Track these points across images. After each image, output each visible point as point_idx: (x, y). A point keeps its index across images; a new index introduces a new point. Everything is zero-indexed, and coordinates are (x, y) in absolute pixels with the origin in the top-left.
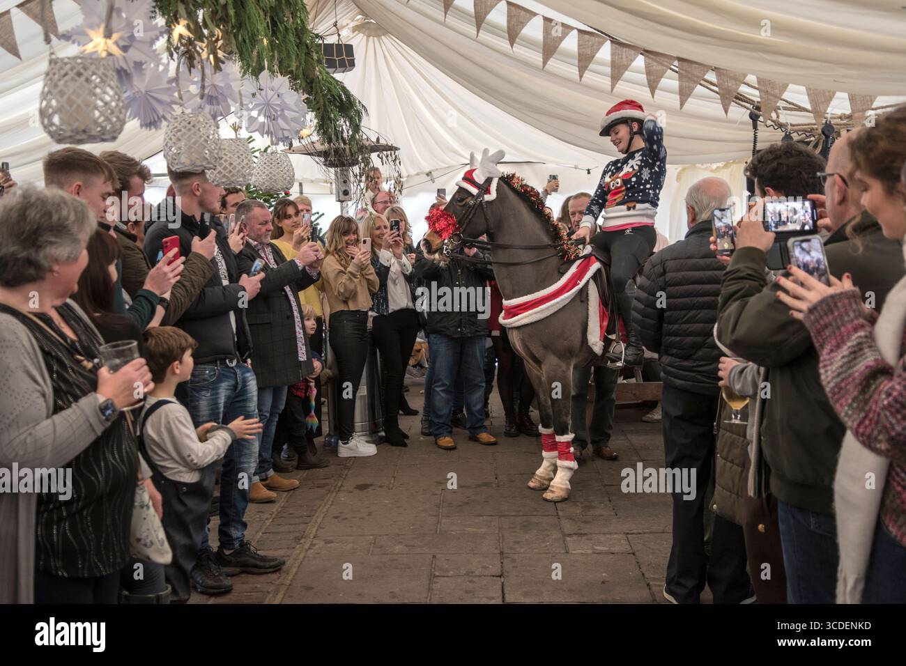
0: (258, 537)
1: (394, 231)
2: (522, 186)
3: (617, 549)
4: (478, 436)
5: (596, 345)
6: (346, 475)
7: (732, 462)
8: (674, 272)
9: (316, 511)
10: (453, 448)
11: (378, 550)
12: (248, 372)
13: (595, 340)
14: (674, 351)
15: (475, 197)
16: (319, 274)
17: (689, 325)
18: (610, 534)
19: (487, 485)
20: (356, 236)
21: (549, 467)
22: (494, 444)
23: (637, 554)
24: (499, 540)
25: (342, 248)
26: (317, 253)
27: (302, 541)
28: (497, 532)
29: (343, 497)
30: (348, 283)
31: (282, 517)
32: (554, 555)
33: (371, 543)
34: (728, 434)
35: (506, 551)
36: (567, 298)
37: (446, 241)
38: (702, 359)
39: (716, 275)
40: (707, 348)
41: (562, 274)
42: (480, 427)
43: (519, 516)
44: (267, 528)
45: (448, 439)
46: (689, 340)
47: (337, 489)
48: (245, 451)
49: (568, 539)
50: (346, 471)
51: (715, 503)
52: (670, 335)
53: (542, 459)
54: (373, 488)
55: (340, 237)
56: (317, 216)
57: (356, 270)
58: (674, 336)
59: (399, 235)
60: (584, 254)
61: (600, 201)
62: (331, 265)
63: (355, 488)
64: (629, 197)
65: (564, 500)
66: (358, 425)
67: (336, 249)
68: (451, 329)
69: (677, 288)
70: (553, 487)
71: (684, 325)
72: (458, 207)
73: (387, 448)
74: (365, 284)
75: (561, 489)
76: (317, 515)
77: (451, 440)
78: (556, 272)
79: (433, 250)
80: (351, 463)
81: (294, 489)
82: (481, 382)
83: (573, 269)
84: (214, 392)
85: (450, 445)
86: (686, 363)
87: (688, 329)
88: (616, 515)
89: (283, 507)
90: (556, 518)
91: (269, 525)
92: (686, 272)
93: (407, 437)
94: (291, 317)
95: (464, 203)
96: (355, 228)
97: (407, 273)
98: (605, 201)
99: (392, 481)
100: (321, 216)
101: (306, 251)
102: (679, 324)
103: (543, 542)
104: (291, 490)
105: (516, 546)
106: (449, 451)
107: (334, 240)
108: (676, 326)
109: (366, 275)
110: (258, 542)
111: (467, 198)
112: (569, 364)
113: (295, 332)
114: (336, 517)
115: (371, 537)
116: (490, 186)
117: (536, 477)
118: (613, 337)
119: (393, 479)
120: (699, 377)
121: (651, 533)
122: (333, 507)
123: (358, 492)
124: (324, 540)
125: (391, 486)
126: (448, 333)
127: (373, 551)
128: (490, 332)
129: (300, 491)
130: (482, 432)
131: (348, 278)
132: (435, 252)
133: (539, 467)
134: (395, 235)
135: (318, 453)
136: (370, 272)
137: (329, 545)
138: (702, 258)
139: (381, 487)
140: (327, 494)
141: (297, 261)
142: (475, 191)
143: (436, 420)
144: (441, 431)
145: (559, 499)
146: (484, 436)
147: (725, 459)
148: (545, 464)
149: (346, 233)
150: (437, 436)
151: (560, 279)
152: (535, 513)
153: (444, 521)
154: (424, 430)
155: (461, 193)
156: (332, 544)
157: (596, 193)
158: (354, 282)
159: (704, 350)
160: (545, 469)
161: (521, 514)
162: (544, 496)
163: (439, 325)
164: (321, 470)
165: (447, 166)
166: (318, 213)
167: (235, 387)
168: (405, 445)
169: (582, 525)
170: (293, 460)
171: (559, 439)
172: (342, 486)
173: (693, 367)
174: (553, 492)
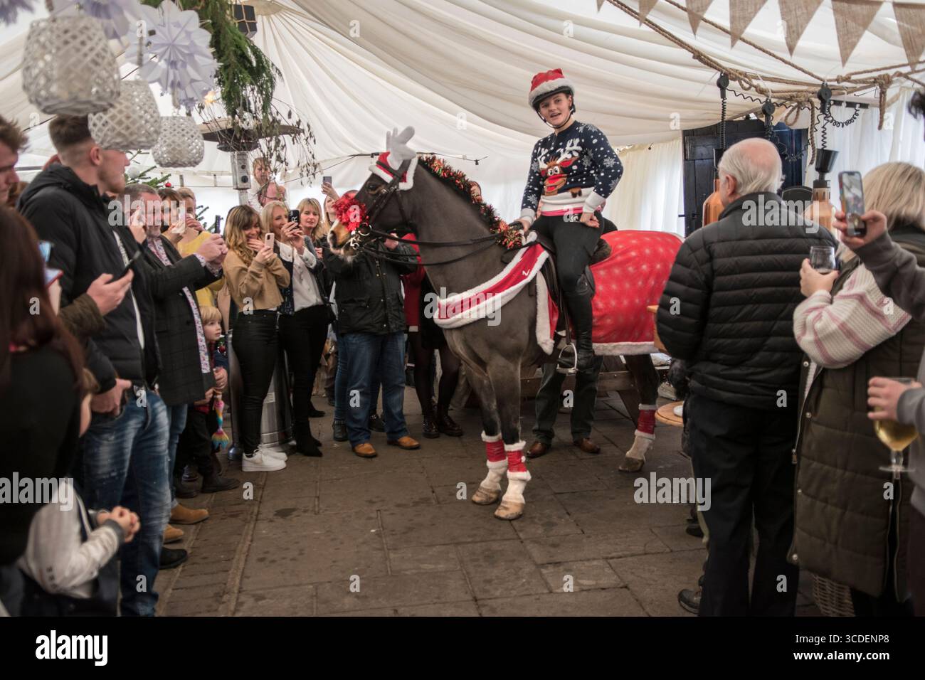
0: (168, 596)
1: (293, 222)
2: (445, 170)
3: (604, 582)
4: (399, 440)
5: (546, 343)
6: (261, 497)
7: (826, 501)
8: (724, 257)
9: (235, 551)
10: (374, 456)
11: (324, 606)
12: (158, 400)
13: (545, 338)
14: (721, 357)
15: (389, 186)
16: (221, 271)
17: (746, 323)
18: (588, 560)
19: (425, 501)
20: (258, 229)
21: (495, 478)
22: (417, 448)
23: (630, 586)
24: (465, 579)
25: (243, 243)
26: (221, 246)
27: (226, 598)
28: (459, 567)
29: (264, 529)
30: (250, 283)
31: (194, 564)
32: (537, 597)
33: (312, 597)
34: (815, 465)
35: (479, 596)
36: (512, 292)
37: (353, 233)
38: (758, 365)
39: (776, 260)
40: (766, 351)
41: (505, 263)
42: (400, 431)
43: (477, 542)
44: (178, 582)
45: (367, 446)
46: (744, 342)
47: (254, 517)
48: (155, 504)
49: (544, 571)
50: (261, 492)
51: (795, 552)
52: (717, 336)
53: (486, 470)
54: (295, 513)
55: (240, 231)
56: (201, 209)
57: (259, 268)
58: (723, 338)
59: (298, 227)
60: (528, 242)
61: (536, 189)
62: (232, 262)
63: (276, 515)
64: (571, 182)
65: (519, 517)
66: (265, 435)
67: (236, 244)
68: (377, 325)
69: (728, 277)
70: (506, 502)
71: (738, 324)
72: (370, 197)
73: (301, 459)
74: (273, 281)
75: (516, 505)
76: (237, 556)
77: (371, 447)
78: (498, 262)
79: (339, 244)
80: (263, 482)
81: (203, 521)
82: (402, 383)
83: (518, 259)
84: (120, 434)
85: (370, 453)
86: (736, 371)
87: (743, 328)
88: (584, 533)
89: (192, 548)
90: (518, 542)
91: (180, 577)
92: (739, 258)
93: (319, 444)
94: (192, 322)
95: (376, 191)
96: (257, 220)
97: (311, 267)
98: (541, 187)
99: (317, 503)
100: (205, 209)
101: (208, 244)
102: (731, 322)
103: (518, 578)
104: (199, 522)
105: (488, 587)
106: (370, 460)
107: (233, 235)
108: (727, 326)
109: (274, 271)
110: (168, 603)
111: (380, 186)
112: (516, 364)
113: (197, 340)
114: (262, 560)
115: (311, 587)
116: (406, 172)
117: (482, 491)
118: (563, 333)
119: (316, 499)
120: (755, 388)
121: (633, 555)
122: (254, 544)
123: (280, 520)
124: (253, 596)
125: (317, 509)
126: (373, 330)
127: (317, 608)
128: (408, 327)
129: (210, 522)
130: (402, 436)
131: (250, 278)
132: (340, 246)
133: (485, 478)
134: (293, 226)
135: (223, 469)
136: (277, 267)
137: (260, 603)
138: (757, 239)
139: (305, 511)
140: (245, 525)
141: (199, 257)
142: (388, 178)
143: (353, 426)
144: (359, 437)
145: (514, 516)
146: (406, 440)
147: (815, 497)
148: (491, 475)
149: (247, 226)
150: (355, 443)
151: (502, 270)
152: (493, 537)
153: (392, 555)
154: (337, 435)
155: (374, 180)
156: (264, 601)
157: (529, 181)
158: (257, 282)
159: (762, 354)
160: (492, 481)
161: (478, 539)
162: (496, 513)
163: (362, 322)
164: (231, 493)
165: (336, 156)
166: (202, 206)
167: (145, 423)
168: (320, 455)
169: (552, 550)
170: (195, 480)
171: (508, 448)
172: (259, 513)
173: (748, 375)
174: (506, 509)
